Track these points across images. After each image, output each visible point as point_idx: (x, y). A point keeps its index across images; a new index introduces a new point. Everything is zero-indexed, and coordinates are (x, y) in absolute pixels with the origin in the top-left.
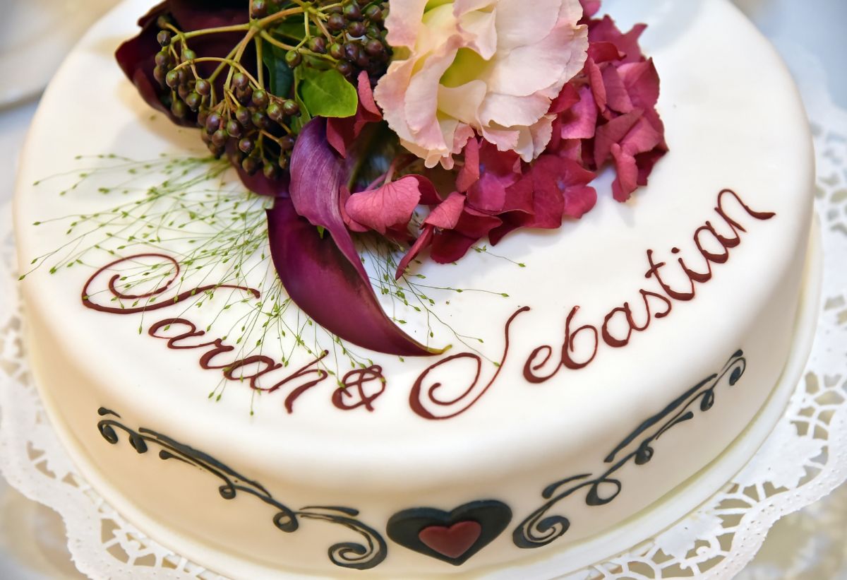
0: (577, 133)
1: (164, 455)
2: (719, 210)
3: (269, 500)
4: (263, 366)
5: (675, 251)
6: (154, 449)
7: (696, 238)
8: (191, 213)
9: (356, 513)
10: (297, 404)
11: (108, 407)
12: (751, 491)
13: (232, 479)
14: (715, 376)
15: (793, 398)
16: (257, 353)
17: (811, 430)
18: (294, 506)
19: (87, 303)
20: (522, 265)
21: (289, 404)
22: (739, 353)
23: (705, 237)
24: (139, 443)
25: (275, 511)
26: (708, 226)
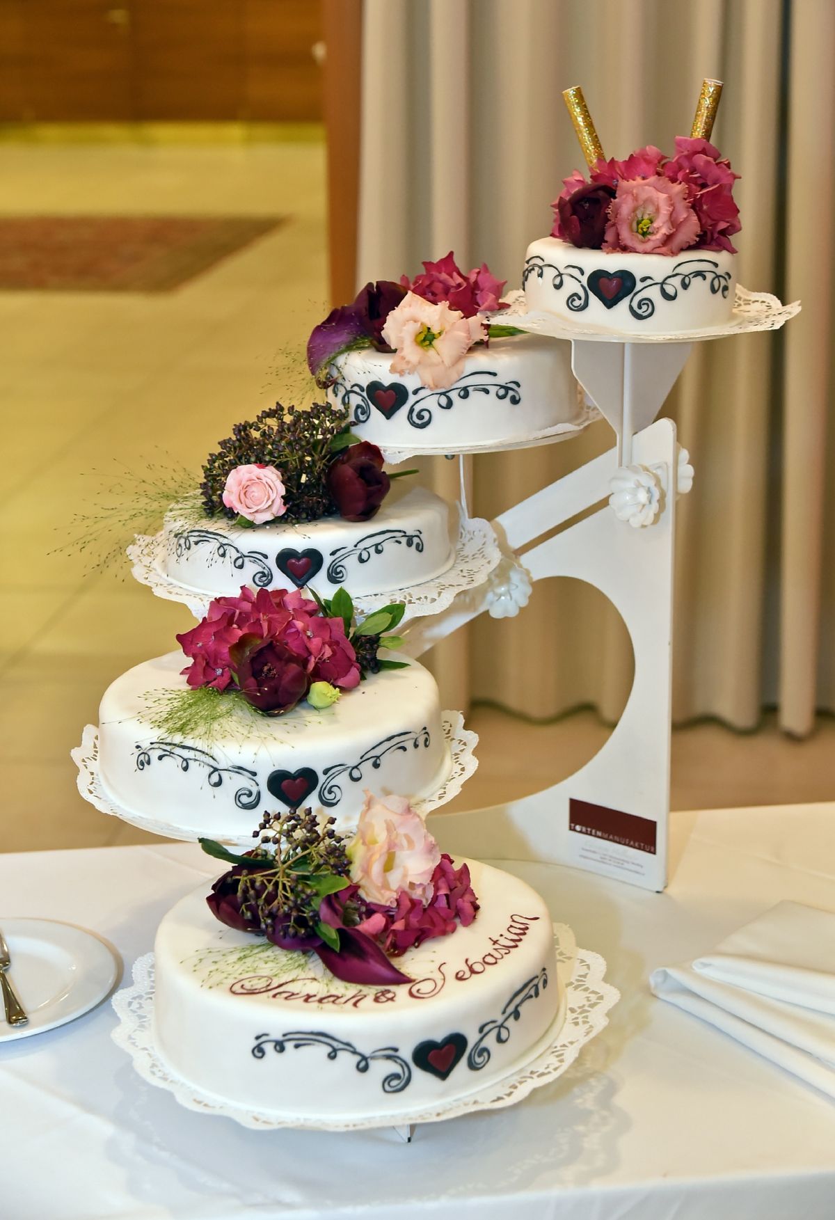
0: (443, 892)
1: (297, 1046)
2: (513, 921)
3: (355, 1052)
4: (335, 998)
5: (501, 935)
6: (289, 1046)
7: (509, 931)
8: (265, 961)
9: (396, 1050)
10: (358, 1004)
11: (260, 1033)
12: (564, 1046)
13: (335, 1044)
14: (537, 977)
15: (567, 1017)
16: (329, 994)
17: (581, 1023)
18: (367, 1053)
19: (234, 993)
20: (434, 952)
21: (355, 1004)
22: (544, 969)
23: (512, 930)
24: (280, 1047)
25: (358, 1058)
26: (511, 926)
